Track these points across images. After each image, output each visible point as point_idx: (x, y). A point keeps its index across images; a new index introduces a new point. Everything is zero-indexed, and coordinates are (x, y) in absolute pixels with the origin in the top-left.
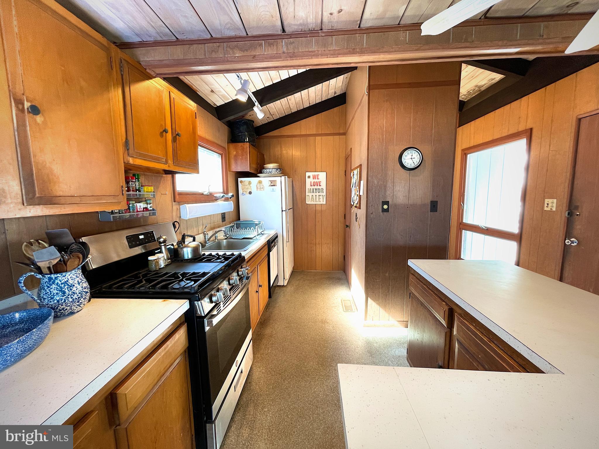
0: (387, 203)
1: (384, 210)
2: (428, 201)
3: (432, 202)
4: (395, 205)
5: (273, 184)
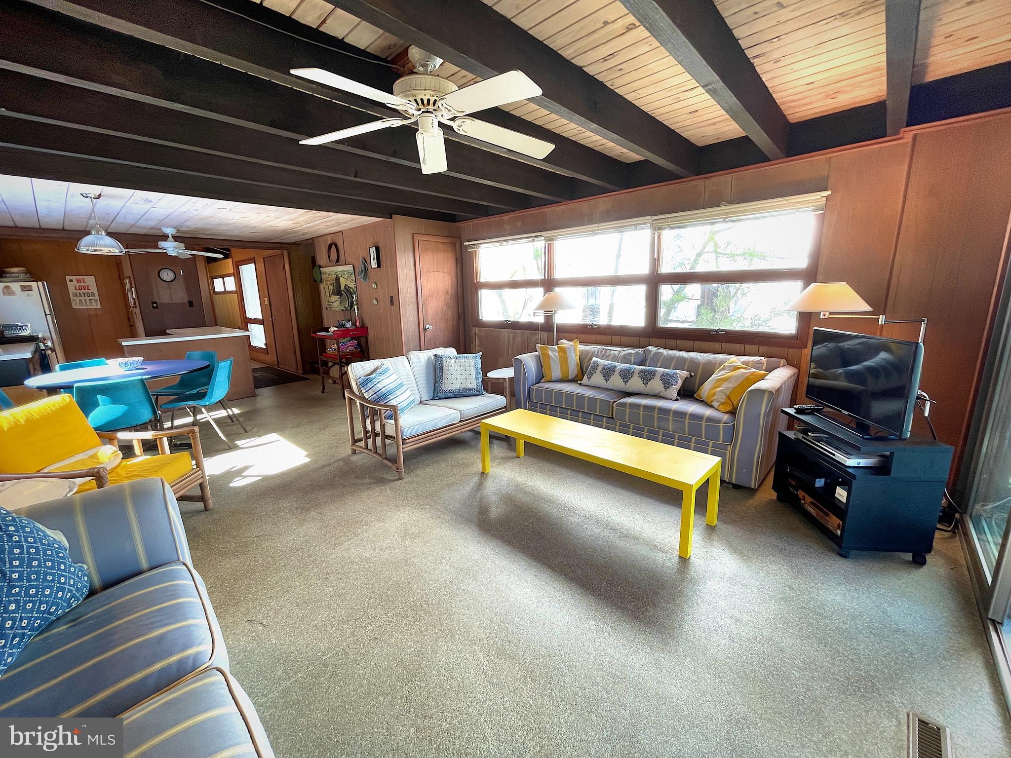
0: (156, 303)
1: (154, 307)
2: (186, 300)
3: (189, 301)
4: (162, 304)
5: (28, 289)
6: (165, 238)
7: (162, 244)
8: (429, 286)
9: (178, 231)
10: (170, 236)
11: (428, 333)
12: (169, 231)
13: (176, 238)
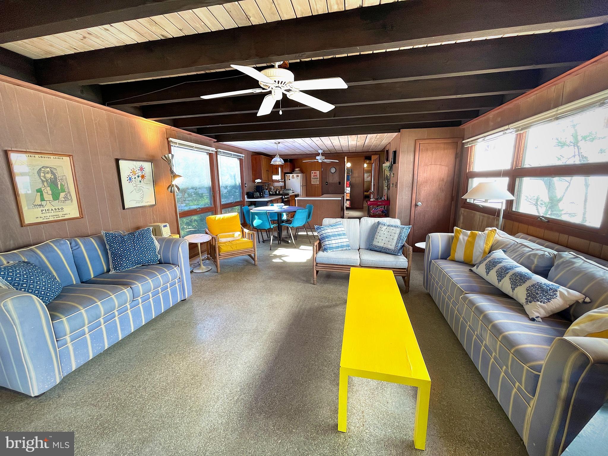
0: (327, 182)
1: (326, 184)
3: (339, 182)
4: (329, 183)
5: (298, 176)
6: (318, 154)
7: (318, 158)
8: (425, 175)
9: (324, 151)
10: (321, 154)
11: (418, 209)
12: (320, 151)
13: (323, 154)
